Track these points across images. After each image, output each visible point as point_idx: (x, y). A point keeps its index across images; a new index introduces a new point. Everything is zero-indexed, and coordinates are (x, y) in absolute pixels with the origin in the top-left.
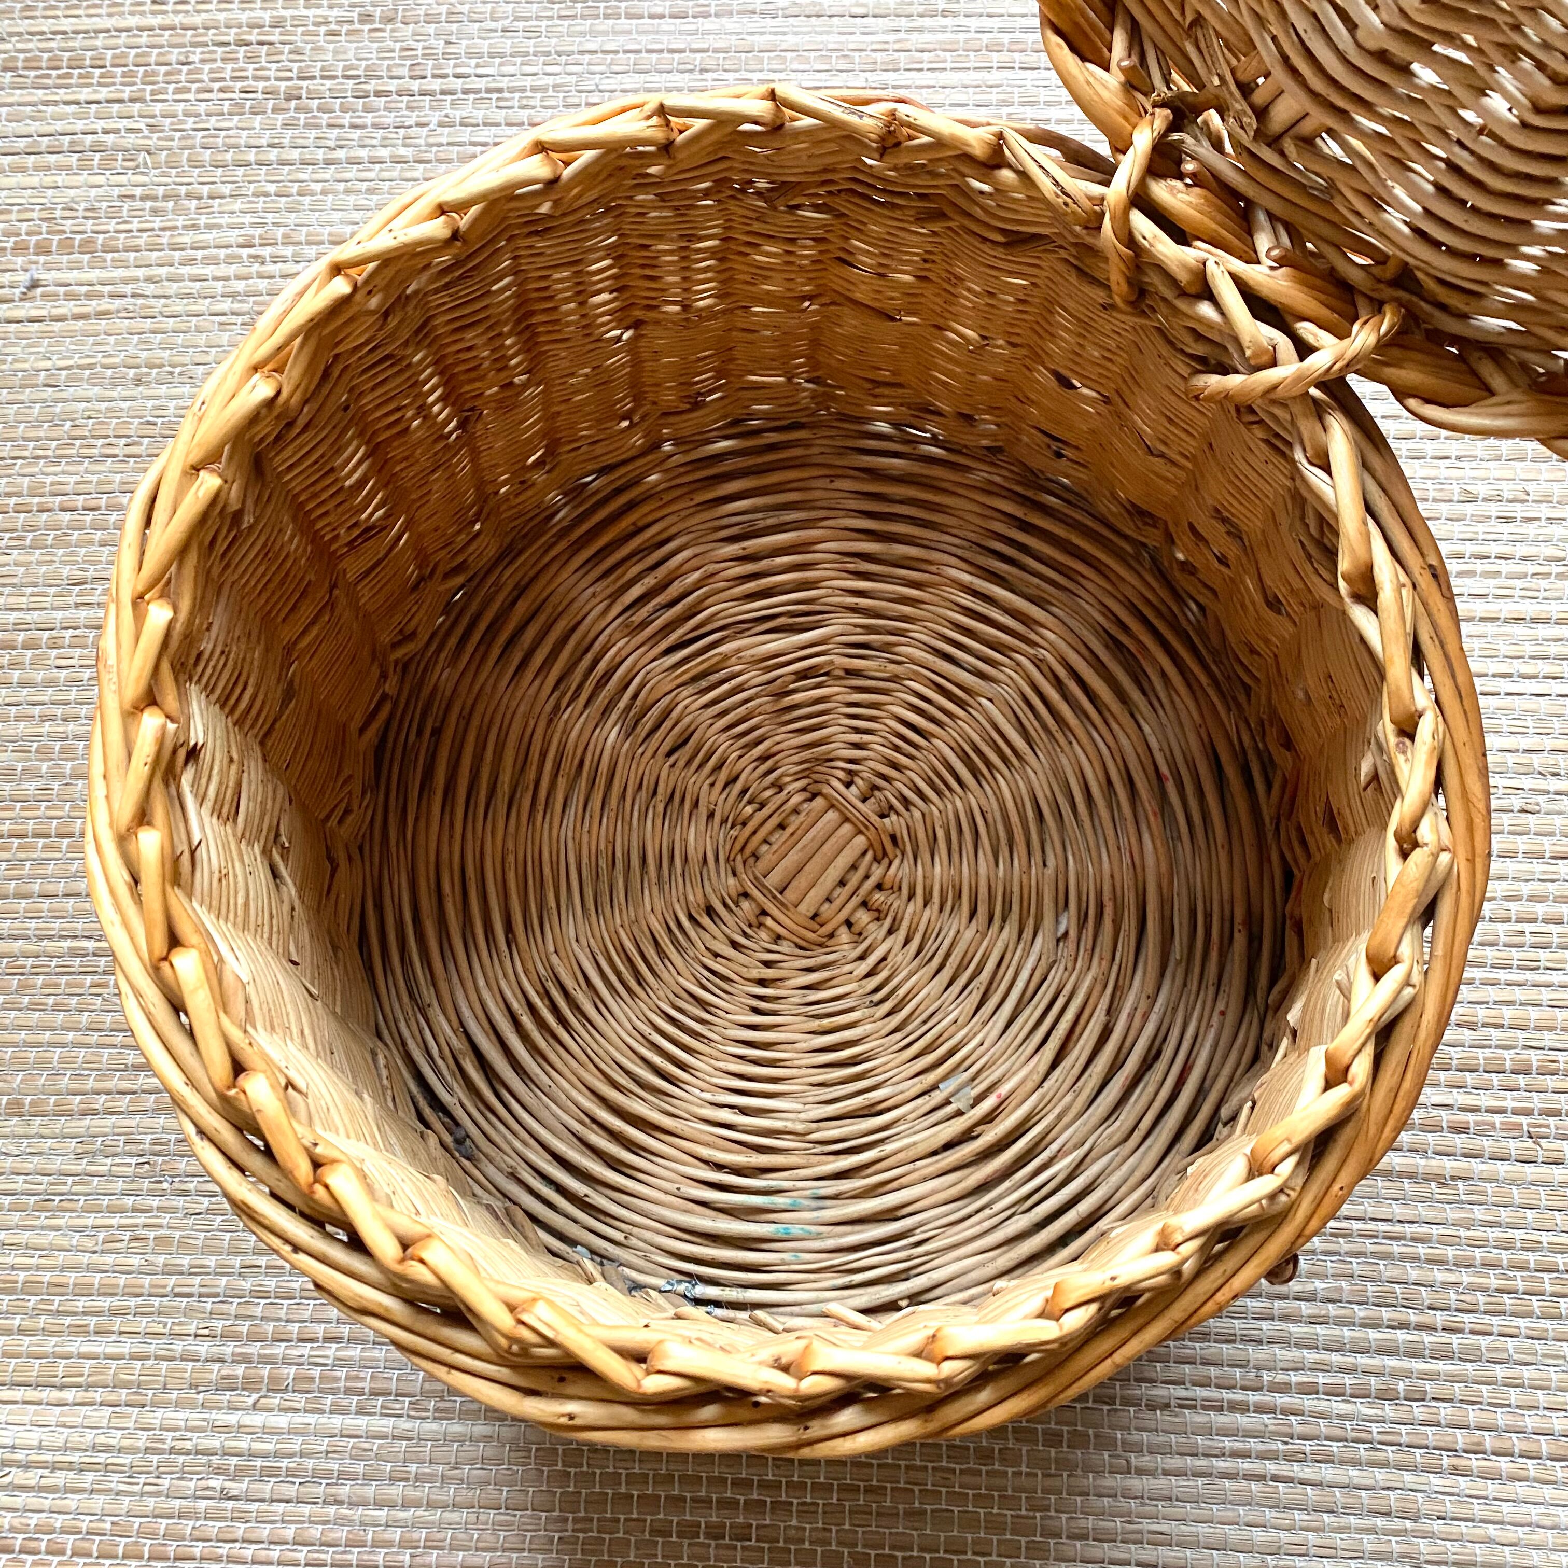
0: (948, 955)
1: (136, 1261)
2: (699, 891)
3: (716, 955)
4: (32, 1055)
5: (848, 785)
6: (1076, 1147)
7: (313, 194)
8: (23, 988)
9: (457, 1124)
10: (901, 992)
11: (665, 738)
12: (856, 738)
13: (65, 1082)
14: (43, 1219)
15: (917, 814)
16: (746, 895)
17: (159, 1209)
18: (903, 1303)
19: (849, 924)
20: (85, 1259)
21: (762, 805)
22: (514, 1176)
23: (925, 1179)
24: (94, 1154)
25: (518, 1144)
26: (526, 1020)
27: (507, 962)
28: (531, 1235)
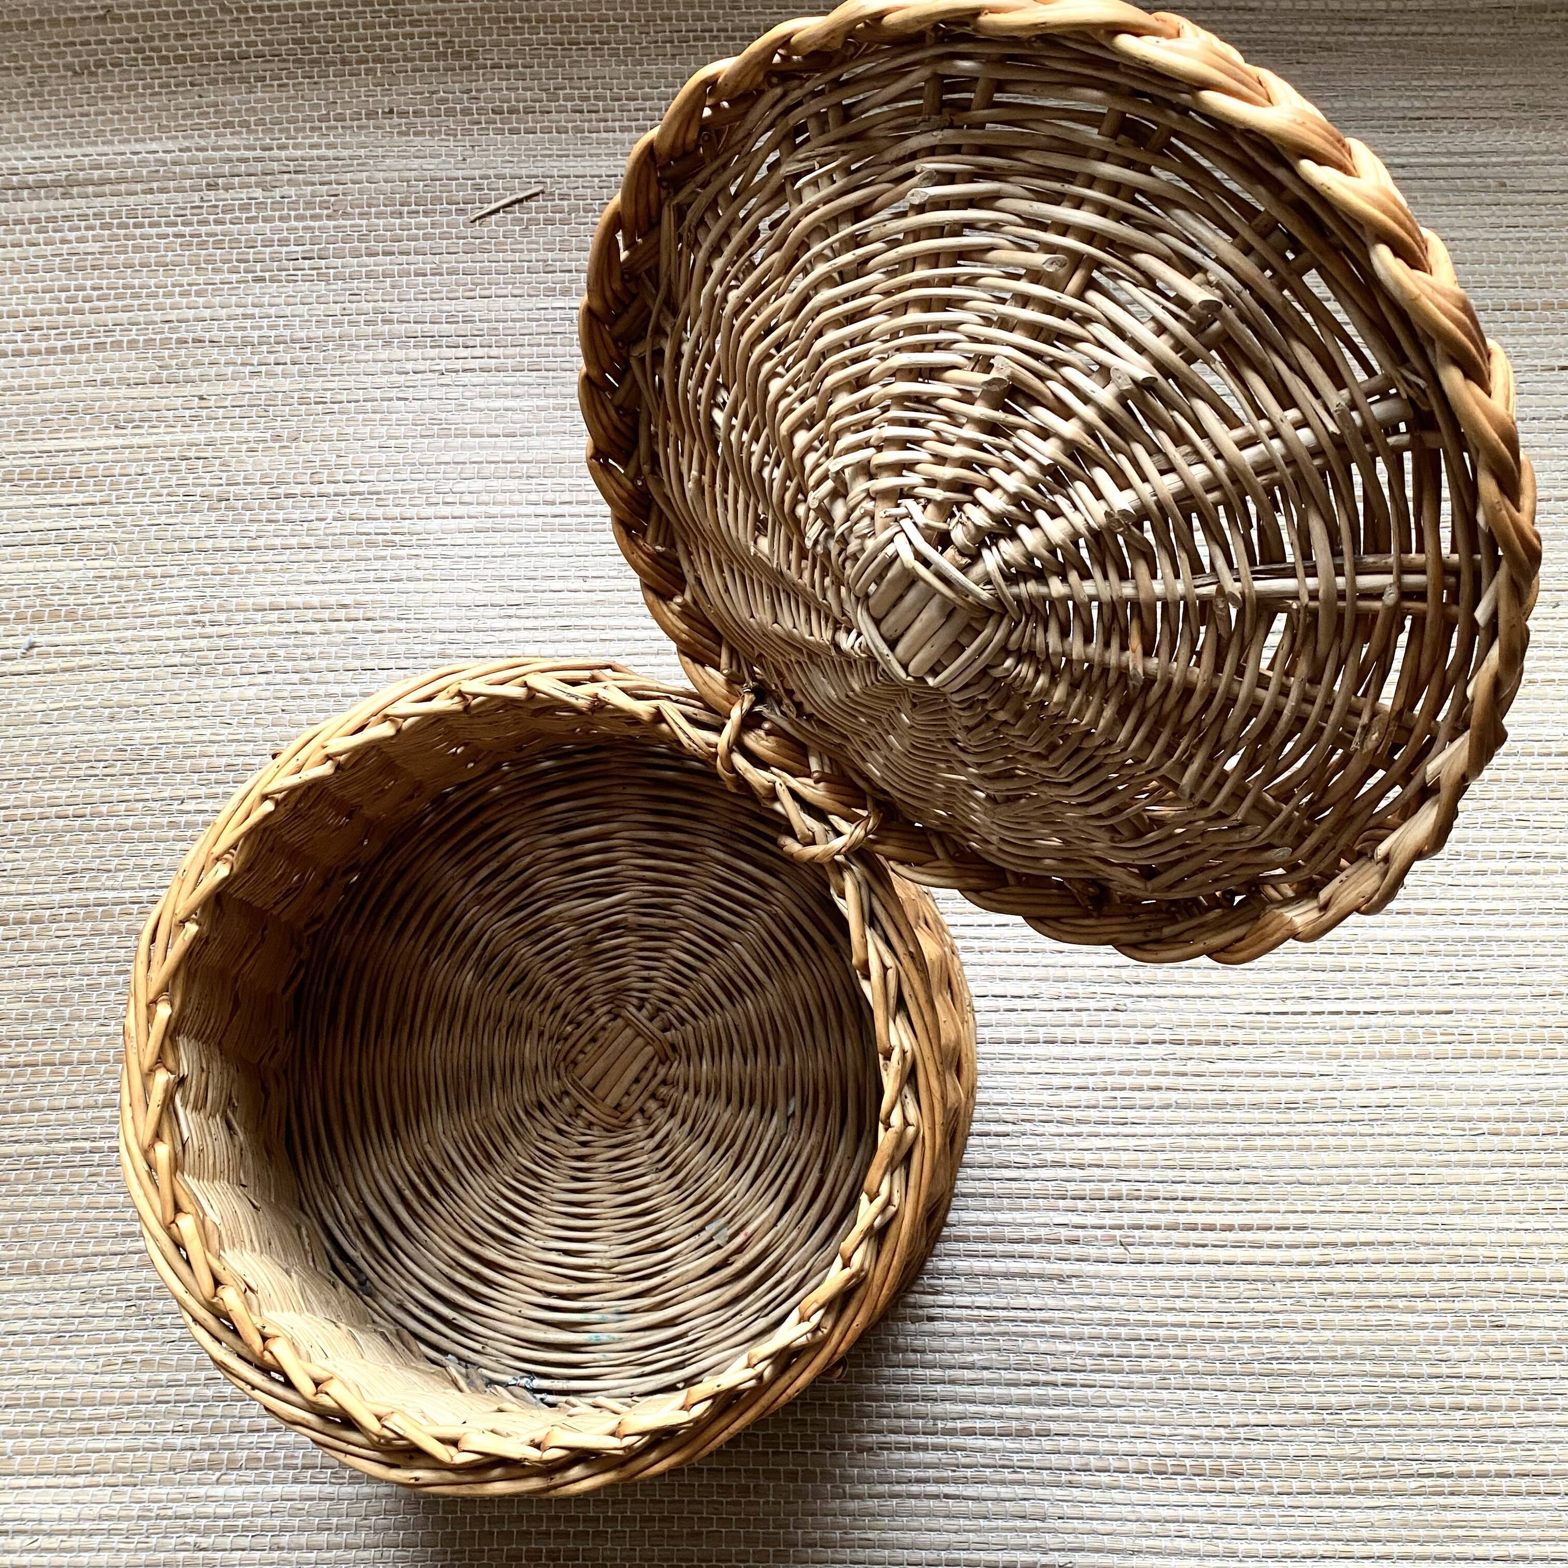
0: (712, 1131)
1: (127, 1378)
2: (533, 1092)
3: (545, 1139)
4: (46, 1228)
5: (639, 1009)
6: (800, 1268)
7: (240, 573)
8: (38, 1179)
9: (360, 1271)
10: (678, 1161)
11: (508, 977)
12: (645, 973)
13: (71, 1248)
14: (57, 1351)
15: (689, 1028)
16: (567, 1093)
17: (144, 1339)
18: (680, 1385)
19: (642, 1111)
20: (89, 1379)
21: (579, 1025)
22: (401, 1307)
23: (695, 1296)
24: (94, 1301)
25: (404, 1284)
26: (408, 1193)
27: (394, 1152)
28: (414, 1348)
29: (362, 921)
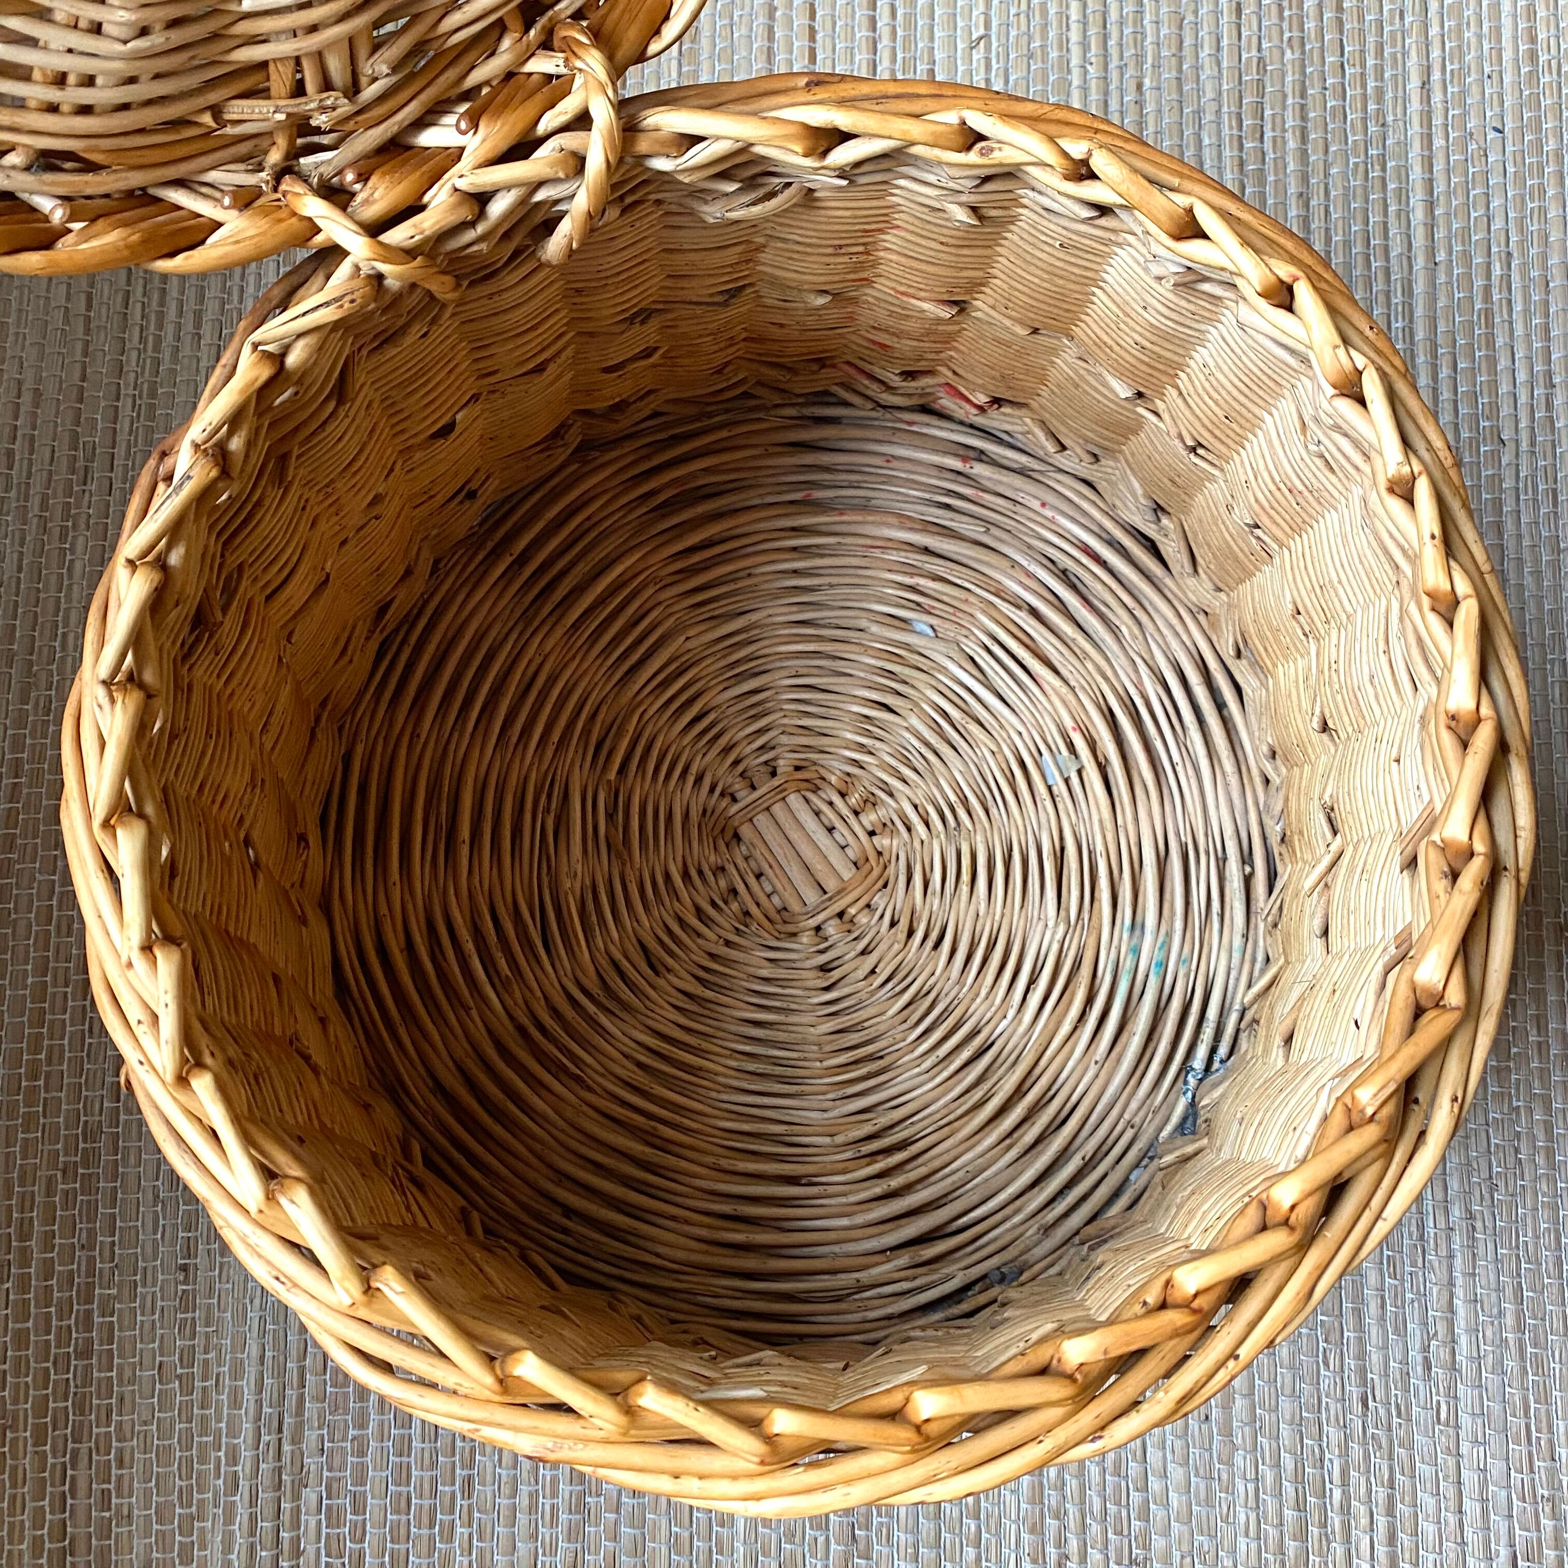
0: (927, 744)
2: (805, 974)
3: (873, 972)
5: (735, 800)
6: (1136, 671)
9: (984, 1277)
10: (953, 798)
11: (639, 971)
12: (691, 779)
15: (784, 739)
16: (818, 929)
18: (1248, 869)
19: (872, 834)
21: (732, 890)
22: (1048, 1230)
23: (1136, 819)
25: (1017, 1219)
26: (895, 1182)
27: (831, 1189)
28: (1112, 1222)
29: (489, 1159)
